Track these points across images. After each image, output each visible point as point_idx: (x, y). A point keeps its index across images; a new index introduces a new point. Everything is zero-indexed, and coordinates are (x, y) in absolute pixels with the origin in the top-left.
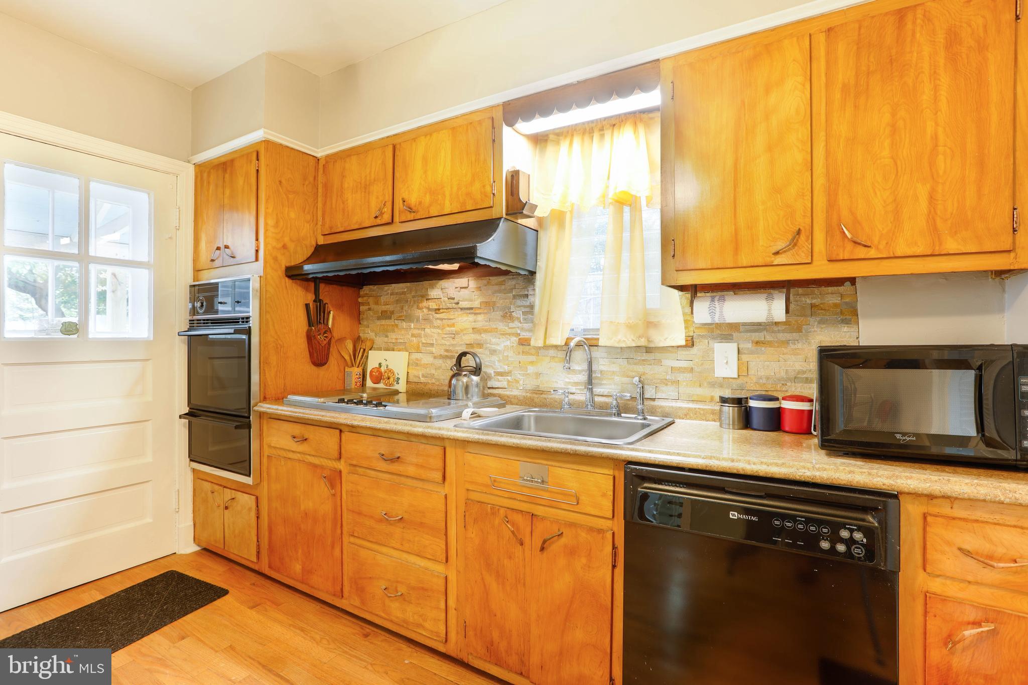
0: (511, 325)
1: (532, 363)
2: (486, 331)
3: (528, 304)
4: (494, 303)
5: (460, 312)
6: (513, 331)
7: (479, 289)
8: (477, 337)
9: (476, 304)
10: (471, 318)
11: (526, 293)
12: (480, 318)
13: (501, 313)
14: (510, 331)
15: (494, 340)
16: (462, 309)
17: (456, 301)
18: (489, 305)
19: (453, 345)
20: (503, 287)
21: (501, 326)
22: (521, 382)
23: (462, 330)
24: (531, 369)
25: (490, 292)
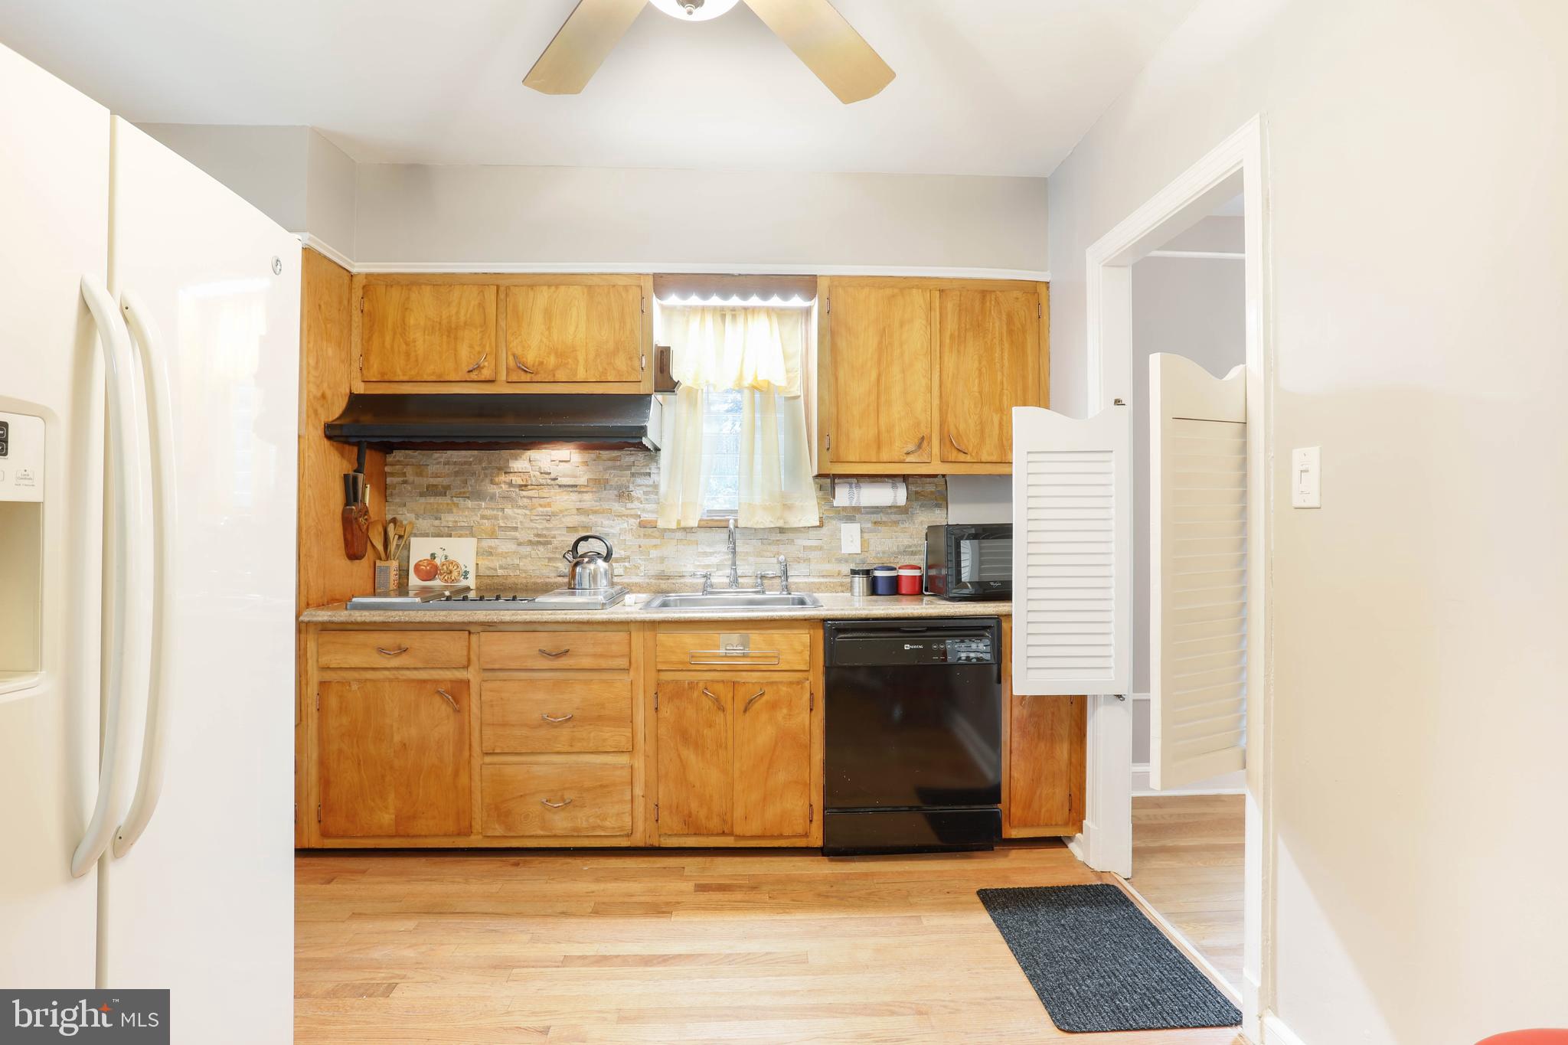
0: (629, 505)
1: (655, 546)
2: (595, 512)
3: (651, 483)
4: (607, 481)
5: (558, 490)
6: (632, 512)
7: (586, 463)
8: (583, 518)
9: (583, 481)
10: (574, 496)
11: (648, 471)
12: (587, 497)
13: (616, 492)
14: (628, 512)
15: (606, 523)
16: (560, 486)
17: (553, 476)
18: (599, 484)
19: (547, 529)
20: (618, 463)
21: (617, 507)
22: (642, 568)
23: (561, 511)
24: (654, 553)
25: (601, 468)
